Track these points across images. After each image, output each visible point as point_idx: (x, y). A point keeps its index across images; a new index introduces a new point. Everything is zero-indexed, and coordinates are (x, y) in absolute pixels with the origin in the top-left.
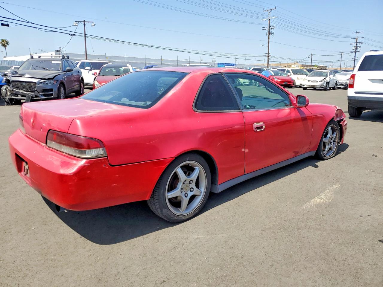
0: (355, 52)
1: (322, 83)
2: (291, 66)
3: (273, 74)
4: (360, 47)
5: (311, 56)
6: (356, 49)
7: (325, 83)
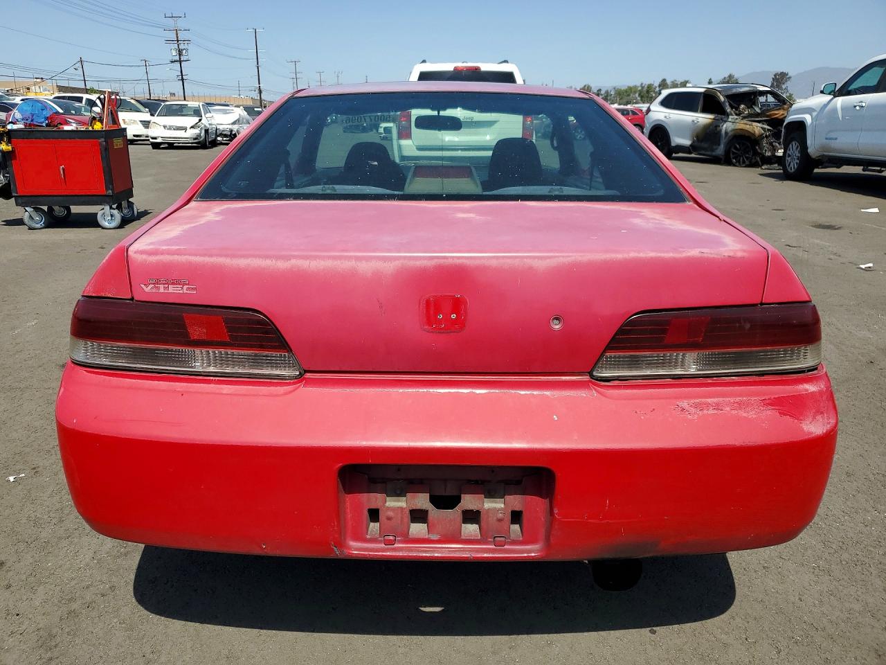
0: (180, 62)
1: (197, 131)
2: (28, 89)
3: (61, 111)
4: (187, 50)
5: (79, 64)
6: (180, 55)
7: (203, 132)
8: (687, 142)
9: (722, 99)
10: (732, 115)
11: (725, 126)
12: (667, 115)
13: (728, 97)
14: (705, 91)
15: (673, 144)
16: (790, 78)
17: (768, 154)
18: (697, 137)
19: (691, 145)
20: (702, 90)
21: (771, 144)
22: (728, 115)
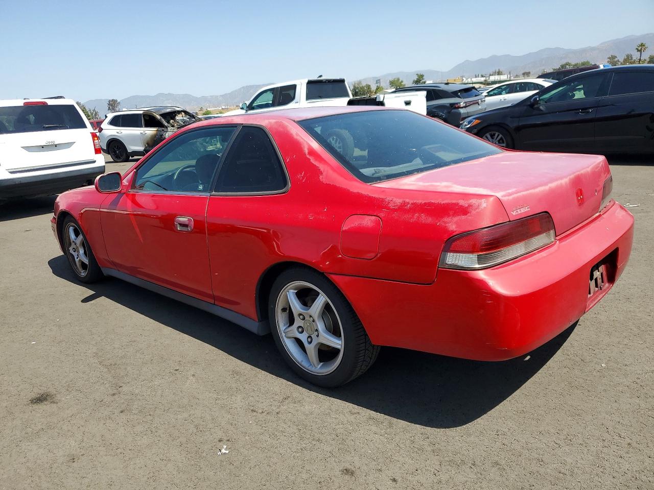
8: (141, 148)
9: (159, 117)
10: (169, 127)
11: (167, 134)
12: (118, 131)
13: (162, 115)
14: (143, 113)
15: (129, 151)
16: (119, 103)
17: (202, 150)
18: (148, 144)
19: (144, 150)
20: (141, 112)
21: (202, 144)
22: (167, 127)
